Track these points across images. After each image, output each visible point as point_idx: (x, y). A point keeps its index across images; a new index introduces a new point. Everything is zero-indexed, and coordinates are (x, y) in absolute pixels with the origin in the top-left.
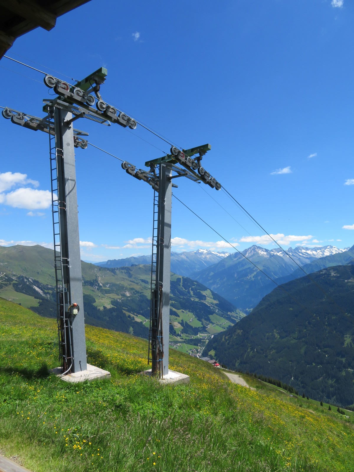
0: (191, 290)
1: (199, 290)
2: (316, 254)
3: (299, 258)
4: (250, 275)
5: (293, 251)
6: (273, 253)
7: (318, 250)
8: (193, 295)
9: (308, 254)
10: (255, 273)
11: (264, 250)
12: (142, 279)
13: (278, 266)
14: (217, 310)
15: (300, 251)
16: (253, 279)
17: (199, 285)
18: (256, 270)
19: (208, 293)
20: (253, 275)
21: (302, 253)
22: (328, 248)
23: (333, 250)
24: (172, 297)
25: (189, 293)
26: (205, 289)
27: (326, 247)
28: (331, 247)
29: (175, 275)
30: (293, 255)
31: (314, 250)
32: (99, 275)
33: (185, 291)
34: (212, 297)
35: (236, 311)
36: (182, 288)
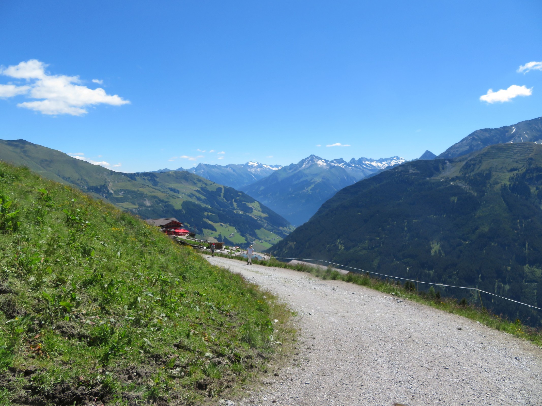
0: (234, 201)
1: (244, 201)
2: (381, 166)
3: (363, 170)
4: (307, 188)
5: (356, 162)
6: (334, 164)
7: (383, 161)
8: (236, 208)
9: (372, 165)
10: (313, 186)
11: (323, 161)
12: (171, 188)
13: (339, 178)
14: (266, 224)
15: (364, 162)
16: (310, 192)
17: (244, 195)
18: (314, 182)
19: (255, 206)
20: (310, 188)
21: (365, 165)
22: (394, 160)
23: (400, 162)
24: (209, 208)
25: (231, 204)
26: (252, 201)
27: (392, 159)
28: (398, 158)
29: (215, 184)
30: (355, 167)
31: (379, 162)
32: (109, 181)
33: (226, 202)
34: (261, 210)
35: (289, 227)
36: (223, 199)
